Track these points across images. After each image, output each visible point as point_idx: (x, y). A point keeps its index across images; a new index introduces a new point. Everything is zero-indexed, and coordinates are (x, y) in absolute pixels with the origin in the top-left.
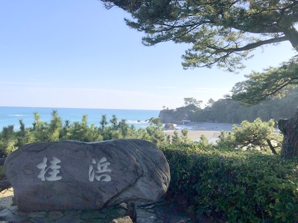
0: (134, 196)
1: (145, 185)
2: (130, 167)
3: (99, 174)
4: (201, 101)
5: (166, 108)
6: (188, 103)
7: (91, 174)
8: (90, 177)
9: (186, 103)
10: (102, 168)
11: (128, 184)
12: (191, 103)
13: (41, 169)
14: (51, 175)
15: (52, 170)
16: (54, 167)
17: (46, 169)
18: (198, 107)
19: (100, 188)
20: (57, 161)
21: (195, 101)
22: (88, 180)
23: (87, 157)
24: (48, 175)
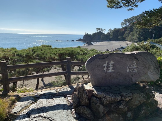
1: (151, 73)
2: (147, 65)
3: (132, 69)
4: (105, 30)
5: (87, 34)
6: (98, 30)
7: (128, 68)
9: (97, 31)
10: (133, 66)
11: (145, 73)
12: (100, 31)
13: (105, 66)
14: (109, 69)
15: (110, 67)
16: (111, 65)
17: (107, 66)
18: (103, 33)
19: (132, 75)
20: (112, 62)
21: (102, 29)
22: (126, 71)
23: (127, 61)
24: (108, 69)
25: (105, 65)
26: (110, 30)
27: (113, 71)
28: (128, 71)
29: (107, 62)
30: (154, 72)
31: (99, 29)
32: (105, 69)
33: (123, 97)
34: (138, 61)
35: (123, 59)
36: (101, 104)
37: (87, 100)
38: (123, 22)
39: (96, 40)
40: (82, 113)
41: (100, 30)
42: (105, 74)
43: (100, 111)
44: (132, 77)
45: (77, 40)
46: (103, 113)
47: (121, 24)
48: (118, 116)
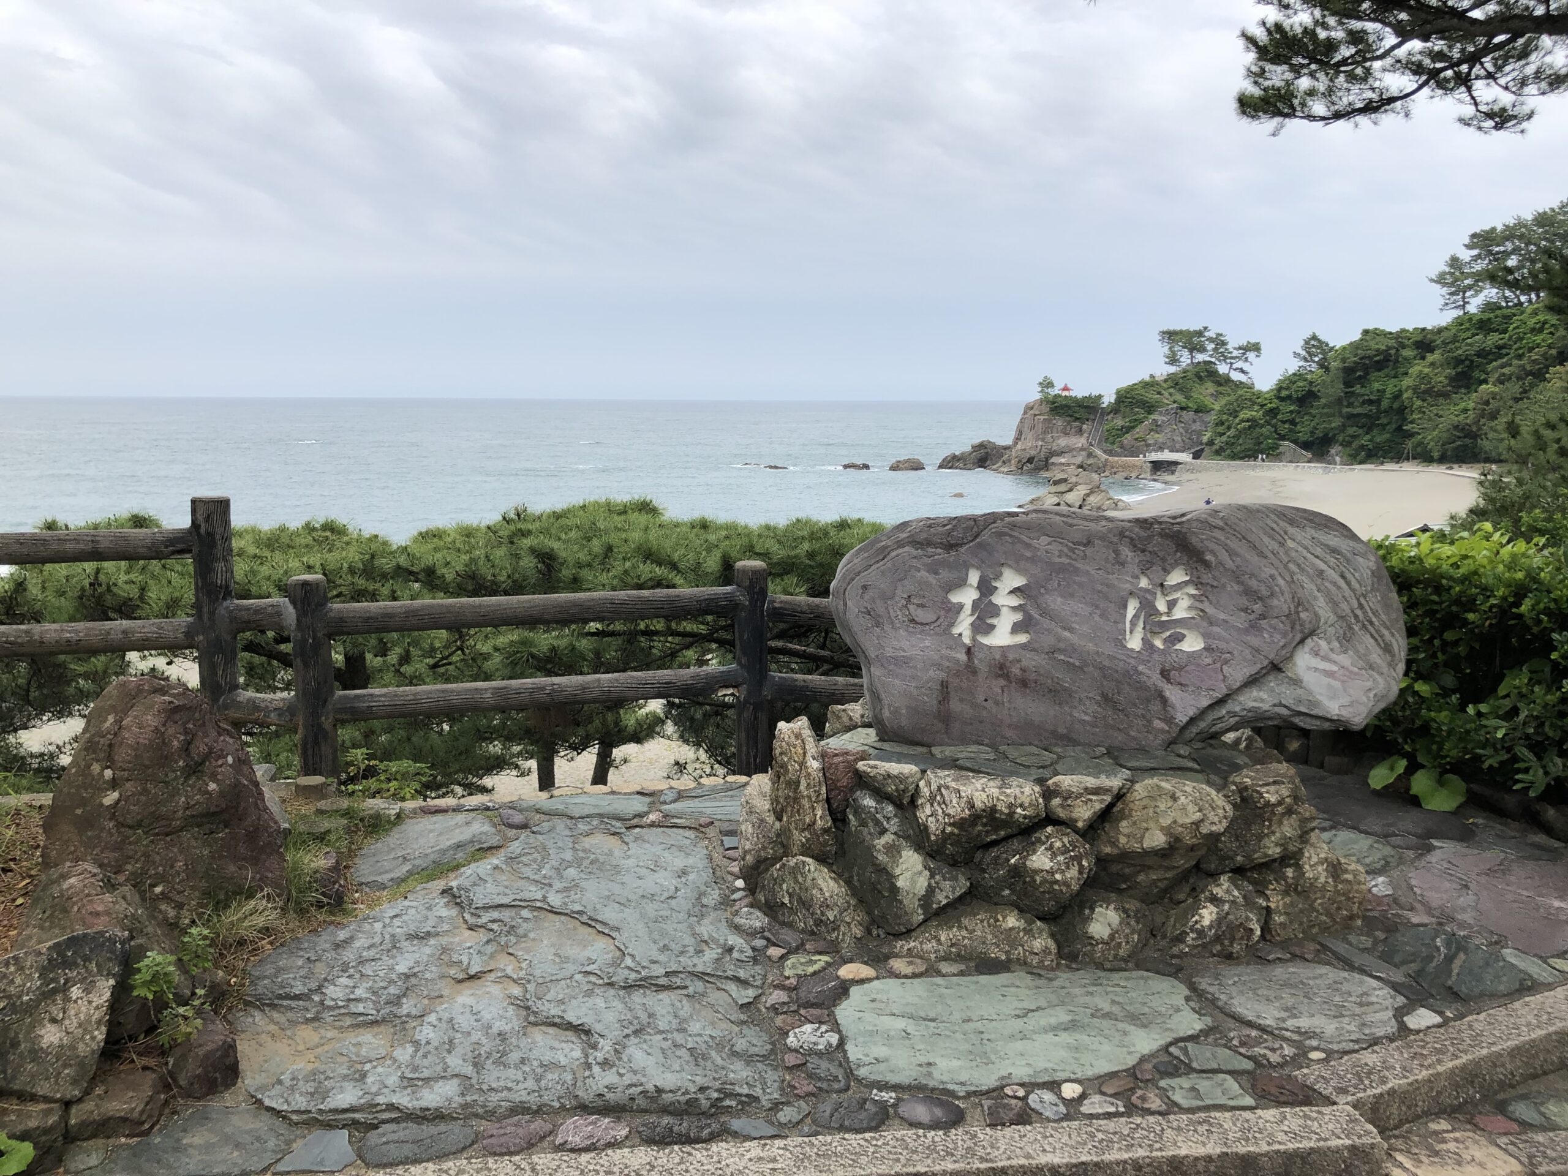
0: (1281, 705)
1: (1323, 666)
2: (1275, 602)
3: (1162, 627)
4: (1256, 348)
5: (1056, 391)
6: (1184, 355)
7: (1133, 624)
8: (1128, 637)
9: (1173, 360)
10: (1172, 605)
11: (1266, 662)
12: (1200, 357)
13: (961, 607)
14: (992, 627)
15: (995, 611)
16: (1003, 599)
17: (976, 605)
18: (1236, 376)
19: (1165, 674)
20: (1011, 579)
21: (1220, 342)
22: (1121, 644)
23: (1123, 564)
24: (982, 626)
25: (967, 596)
26: (1314, 346)
27: (1022, 638)
28: (1135, 643)
29: (974, 577)
30: (1345, 660)
31: (1191, 340)
32: (963, 627)
33: (1056, 802)
34: (1201, 569)
35: (1089, 551)
36: (907, 838)
37: (819, 813)
38: (1466, 255)
39: (1155, 456)
40: (786, 900)
41: (1202, 349)
42: (963, 657)
43: (900, 883)
44: (1162, 684)
45: (951, 462)
46: (927, 899)
47: (1440, 280)
48: (1021, 924)
